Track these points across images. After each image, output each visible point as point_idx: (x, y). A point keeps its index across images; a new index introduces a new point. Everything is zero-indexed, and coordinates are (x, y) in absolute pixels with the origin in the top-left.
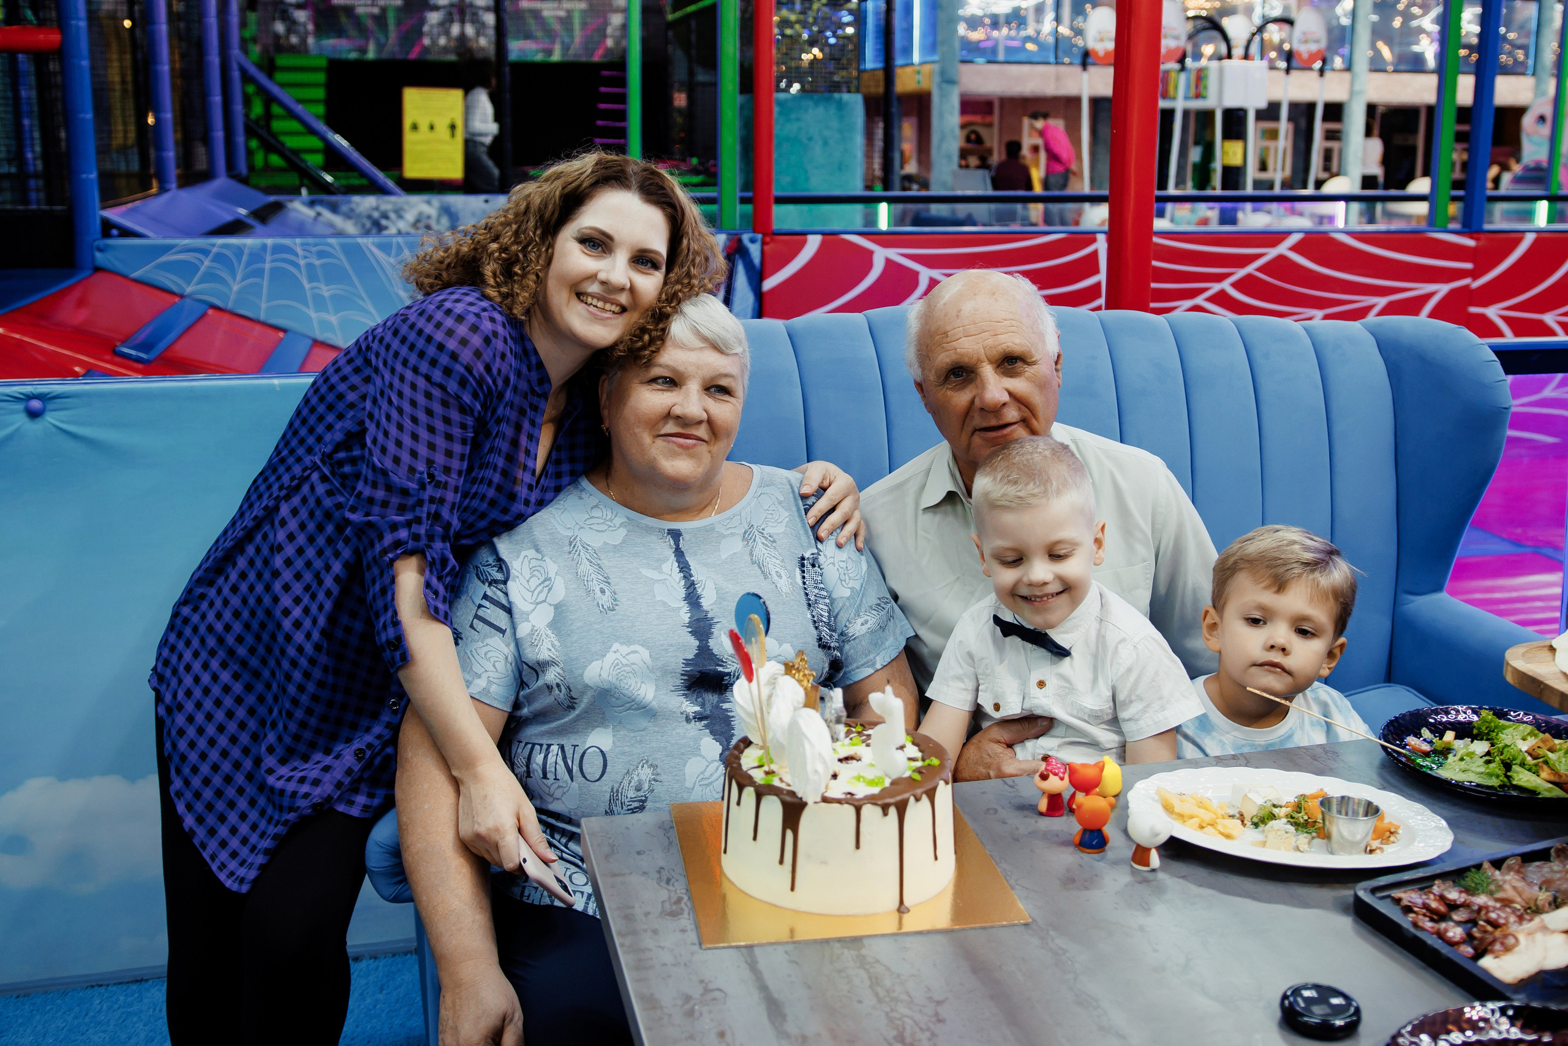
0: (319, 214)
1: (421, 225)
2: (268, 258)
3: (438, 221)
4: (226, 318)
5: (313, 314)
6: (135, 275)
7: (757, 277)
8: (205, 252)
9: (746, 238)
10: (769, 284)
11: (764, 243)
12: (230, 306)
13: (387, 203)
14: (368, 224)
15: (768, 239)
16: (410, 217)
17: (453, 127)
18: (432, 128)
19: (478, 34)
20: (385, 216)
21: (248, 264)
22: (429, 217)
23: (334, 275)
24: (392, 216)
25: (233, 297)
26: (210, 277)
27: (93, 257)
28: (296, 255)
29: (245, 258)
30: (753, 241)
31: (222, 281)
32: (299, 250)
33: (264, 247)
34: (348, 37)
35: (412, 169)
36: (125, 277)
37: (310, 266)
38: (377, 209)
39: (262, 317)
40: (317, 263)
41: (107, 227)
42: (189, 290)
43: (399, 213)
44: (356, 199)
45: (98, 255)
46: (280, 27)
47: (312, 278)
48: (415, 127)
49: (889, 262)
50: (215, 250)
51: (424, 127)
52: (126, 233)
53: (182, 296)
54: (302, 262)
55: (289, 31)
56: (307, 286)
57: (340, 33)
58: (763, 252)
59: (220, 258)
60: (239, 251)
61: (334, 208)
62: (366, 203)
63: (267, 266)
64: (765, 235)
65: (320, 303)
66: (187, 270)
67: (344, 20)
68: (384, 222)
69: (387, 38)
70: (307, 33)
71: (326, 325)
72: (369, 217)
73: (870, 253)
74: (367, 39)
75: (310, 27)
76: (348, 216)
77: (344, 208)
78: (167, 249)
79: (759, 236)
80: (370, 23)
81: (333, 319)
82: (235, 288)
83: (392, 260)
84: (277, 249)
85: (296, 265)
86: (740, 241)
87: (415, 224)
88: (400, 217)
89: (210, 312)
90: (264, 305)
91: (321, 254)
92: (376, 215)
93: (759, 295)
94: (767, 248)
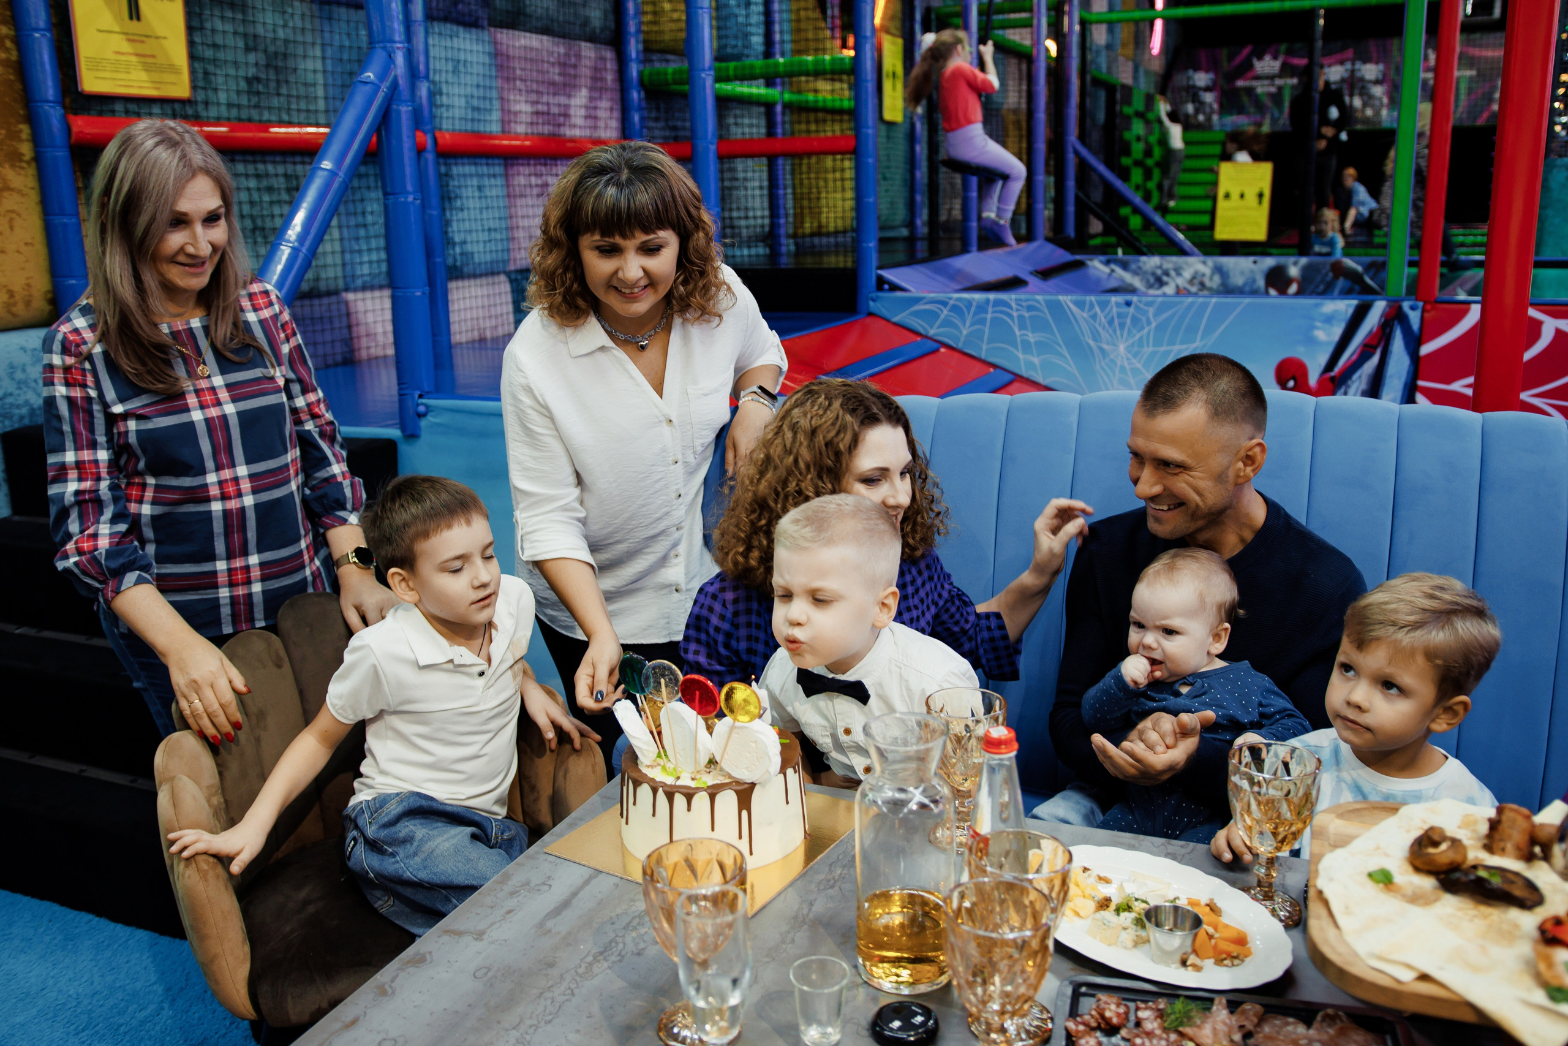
0: (1113, 271)
1: (1196, 281)
2: (990, 310)
3: (1211, 279)
4: (956, 355)
5: (1021, 356)
6: (895, 319)
7: (1414, 343)
8: (944, 303)
9: (1406, 305)
10: (1426, 349)
11: (1424, 311)
12: (960, 346)
13: (1170, 262)
14: (1152, 280)
15: (1429, 307)
16: (1187, 274)
17: (1261, 196)
18: (1242, 196)
19: (1365, 105)
20: (1167, 274)
21: (975, 314)
22: (1204, 275)
23: (1039, 325)
24: (1173, 273)
25: (962, 339)
26: (947, 323)
27: (868, 306)
28: (1010, 307)
29: (973, 309)
30: (1413, 308)
31: (956, 327)
32: (1013, 305)
33: (988, 301)
34: (1248, 114)
35: (1222, 233)
36: (888, 321)
37: (1020, 317)
38: (1160, 267)
39: (983, 356)
40: (1026, 315)
41: (881, 282)
42: (932, 332)
43: (1178, 271)
44: (1143, 259)
45: (871, 303)
46: (1190, 108)
47: (1022, 327)
48: (1227, 196)
49: (1559, 332)
50: (952, 302)
51: (1235, 196)
52: (894, 287)
53: (926, 337)
54: (1015, 314)
55: (1197, 111)
56: (1018, 333)
57: (1241, 111)
58: (1422, 319)
59: (955, 309)
60: (969, 303)
61: (1125, 266)
62: (1151, 262)
63: (989, 316)
64: (1425, 303)
65: (1026, 347)
66: (931, 316)
67: (1245, 99)
68: (1165, 278)
69: (1281, 112)
70: (1212, 111)
71: (1030, 365)
72: (1154, 274)
73: (1539, 324)
74: (1263, 115)
75: (1216, 106)
76: (1136, 273)
77: (1133, 266)
78: (917, 300)
79: (1421, 304)
80: (1268, 102)
81: (1036, 360)
82: (965, 332)
83: (1085, 315)
84: (997, 303)
85: (1010, 316)
86: (1400, 308)
87: (1191, 282)
88: (1179, 274)
89: (943, 350)
90: (984, 347)
91: (1030, 308)
92: (1159, 272)
93: (1415, 359)
94: (1426, 315)
